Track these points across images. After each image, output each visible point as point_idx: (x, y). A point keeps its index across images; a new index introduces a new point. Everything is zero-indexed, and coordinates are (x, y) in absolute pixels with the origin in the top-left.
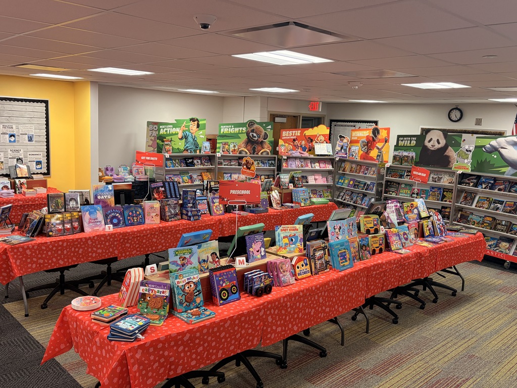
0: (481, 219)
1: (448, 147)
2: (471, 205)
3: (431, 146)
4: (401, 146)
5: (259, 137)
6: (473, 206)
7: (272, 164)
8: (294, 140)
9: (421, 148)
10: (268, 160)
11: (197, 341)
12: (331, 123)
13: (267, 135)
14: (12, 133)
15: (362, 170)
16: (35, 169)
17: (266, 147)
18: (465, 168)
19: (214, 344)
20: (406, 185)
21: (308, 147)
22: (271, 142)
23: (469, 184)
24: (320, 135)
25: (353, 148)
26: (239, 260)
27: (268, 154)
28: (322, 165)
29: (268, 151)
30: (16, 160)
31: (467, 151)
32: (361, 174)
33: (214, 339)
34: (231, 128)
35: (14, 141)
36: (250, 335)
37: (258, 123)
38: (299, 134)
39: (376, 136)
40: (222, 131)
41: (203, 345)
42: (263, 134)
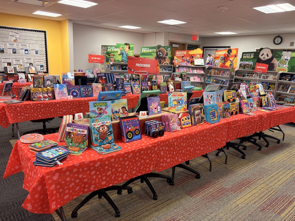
0: (292, 100)
1: (274, 58)
2: (287, 92)
3: (263, 58)
4: (244, 59)
5: (163, 55)
6: (288, 92)
7: (170, 70)
8: (183, 57)
9: (257, 59)
10: (168, 68)
11: (106, 167)
12: (204, 49)
13: (168, 54)
14: (26, 49)
15: (221, 73)
16: (40, 69)
17: (167, 60)
18: (284, 70)
19: (120, 169)
20: (246, 81)
21: (190, 61)
22: (170, 58)
23: (286, 79)
24: (197, 54)
25: (216, 61)
26: (142, 113)
27: (168, 64)
28: (198, 71)
29: (168, 63)
30: (29, 64)
31: (286, 60)
32: (220, 75)
33: (120, 166)
34: (148, 49)
35: (28, 53)
36: (148, 164)
37: (163, 47)
38: (186, 54)
39: (229, 54)
40: (143, 51)
41: (111, 170)
42: (165, 53)
